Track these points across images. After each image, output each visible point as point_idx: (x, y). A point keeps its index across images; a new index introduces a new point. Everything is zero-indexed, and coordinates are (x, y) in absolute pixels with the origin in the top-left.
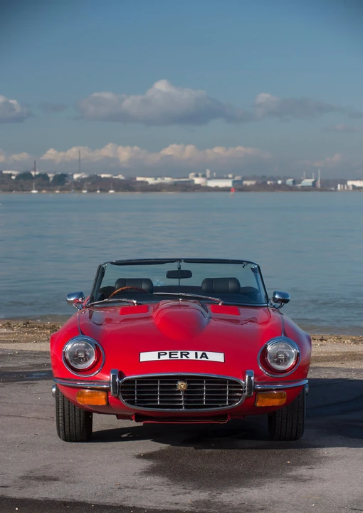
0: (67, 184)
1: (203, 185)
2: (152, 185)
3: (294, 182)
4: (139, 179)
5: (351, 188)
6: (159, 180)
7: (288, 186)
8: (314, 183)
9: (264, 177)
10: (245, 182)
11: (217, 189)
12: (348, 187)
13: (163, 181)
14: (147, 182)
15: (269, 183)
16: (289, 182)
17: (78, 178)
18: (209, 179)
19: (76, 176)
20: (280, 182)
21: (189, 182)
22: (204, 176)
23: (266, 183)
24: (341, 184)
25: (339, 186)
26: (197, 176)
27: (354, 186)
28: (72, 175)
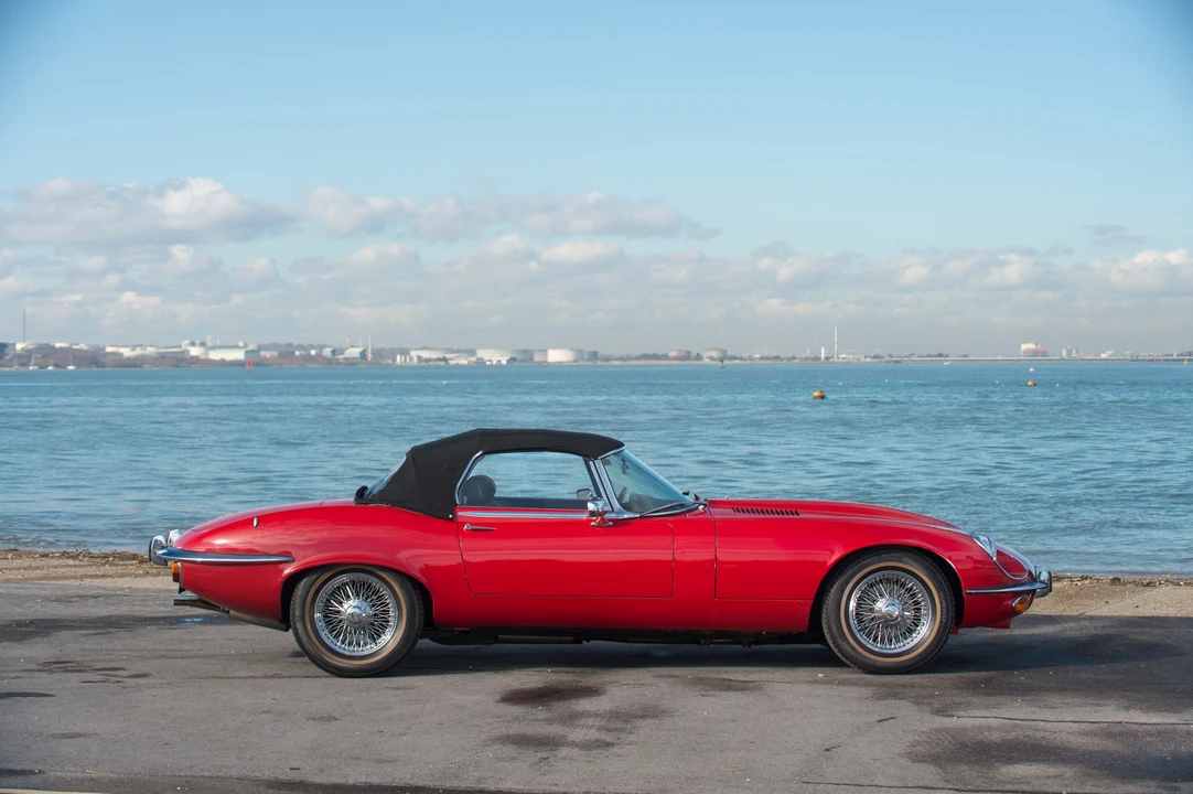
0: (7, 357)
1: (202, 357)
2: (129, 358)
3: (334, 352)
4: (109, 349)
5: (415, 360)
6: (138, 351)
7: (325, 358)
8: (363, 354)
9: (289, 345)
10: (262, 353)
11: (222, 363)
12: (411, 359)
13: (144, 352)
14: (121, 354)
15: (297, 353)
16: (327, 352)
17: (23, 350)
18: (212, 348)
19: (19, 347)
20: (313, 352)
21: (183, 352)
22: (203, 344)
23: (293, 353)
24: (401, 355)
25: (398, 357)
26: (193, 344)
27: (419, 358)
28: (14, 345)
